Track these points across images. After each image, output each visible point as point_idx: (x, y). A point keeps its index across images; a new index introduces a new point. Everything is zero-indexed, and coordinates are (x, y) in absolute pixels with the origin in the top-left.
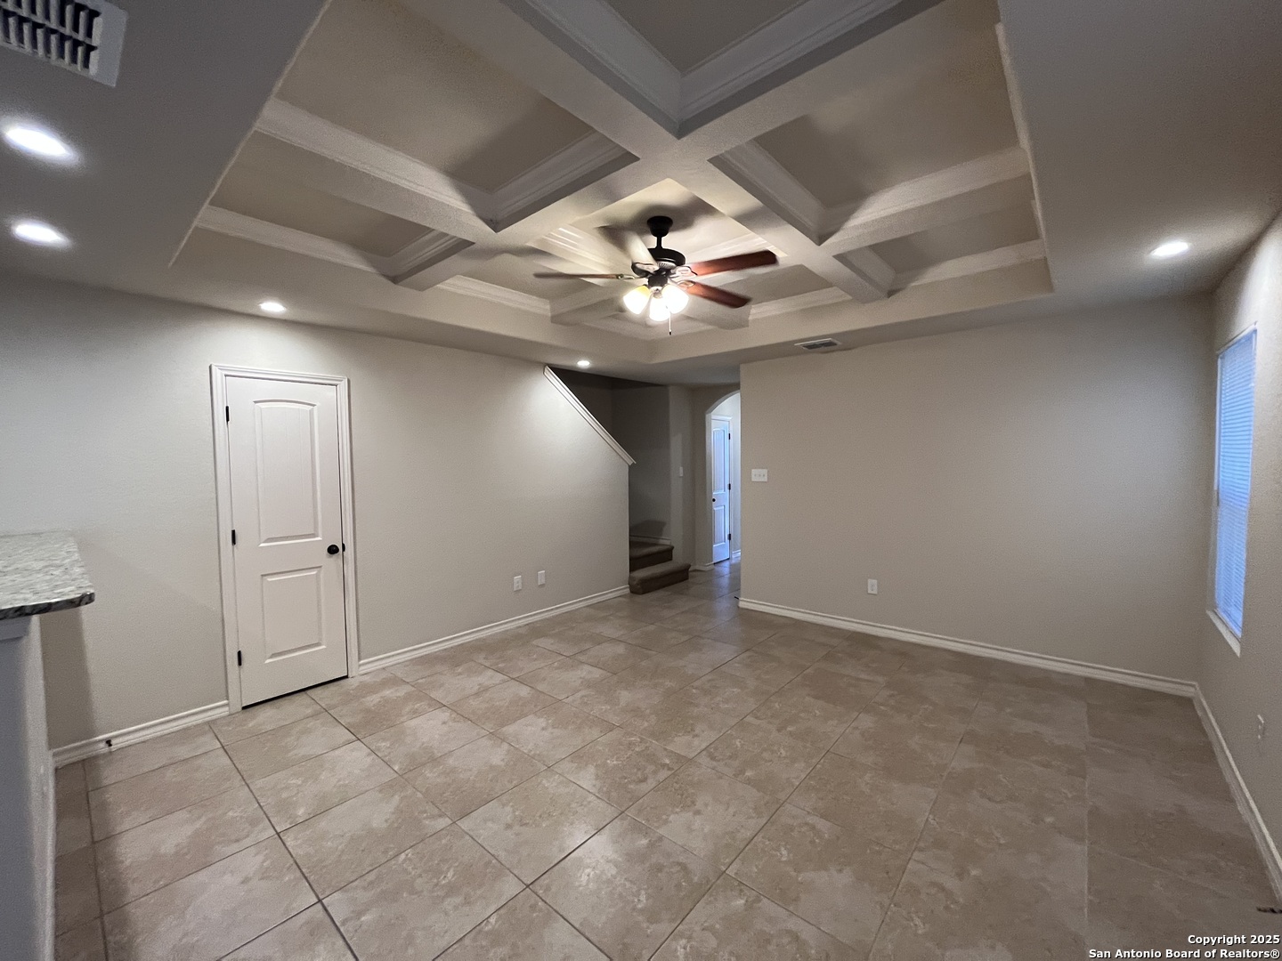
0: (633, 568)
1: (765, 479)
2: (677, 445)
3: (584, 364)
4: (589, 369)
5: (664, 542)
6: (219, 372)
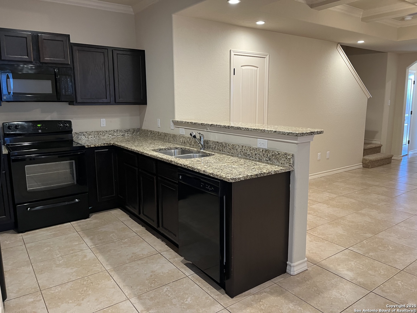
0: (364, 154)
3: (361, 42)
4: (363, 46)
5: (376, 142)
6: (232, 53)
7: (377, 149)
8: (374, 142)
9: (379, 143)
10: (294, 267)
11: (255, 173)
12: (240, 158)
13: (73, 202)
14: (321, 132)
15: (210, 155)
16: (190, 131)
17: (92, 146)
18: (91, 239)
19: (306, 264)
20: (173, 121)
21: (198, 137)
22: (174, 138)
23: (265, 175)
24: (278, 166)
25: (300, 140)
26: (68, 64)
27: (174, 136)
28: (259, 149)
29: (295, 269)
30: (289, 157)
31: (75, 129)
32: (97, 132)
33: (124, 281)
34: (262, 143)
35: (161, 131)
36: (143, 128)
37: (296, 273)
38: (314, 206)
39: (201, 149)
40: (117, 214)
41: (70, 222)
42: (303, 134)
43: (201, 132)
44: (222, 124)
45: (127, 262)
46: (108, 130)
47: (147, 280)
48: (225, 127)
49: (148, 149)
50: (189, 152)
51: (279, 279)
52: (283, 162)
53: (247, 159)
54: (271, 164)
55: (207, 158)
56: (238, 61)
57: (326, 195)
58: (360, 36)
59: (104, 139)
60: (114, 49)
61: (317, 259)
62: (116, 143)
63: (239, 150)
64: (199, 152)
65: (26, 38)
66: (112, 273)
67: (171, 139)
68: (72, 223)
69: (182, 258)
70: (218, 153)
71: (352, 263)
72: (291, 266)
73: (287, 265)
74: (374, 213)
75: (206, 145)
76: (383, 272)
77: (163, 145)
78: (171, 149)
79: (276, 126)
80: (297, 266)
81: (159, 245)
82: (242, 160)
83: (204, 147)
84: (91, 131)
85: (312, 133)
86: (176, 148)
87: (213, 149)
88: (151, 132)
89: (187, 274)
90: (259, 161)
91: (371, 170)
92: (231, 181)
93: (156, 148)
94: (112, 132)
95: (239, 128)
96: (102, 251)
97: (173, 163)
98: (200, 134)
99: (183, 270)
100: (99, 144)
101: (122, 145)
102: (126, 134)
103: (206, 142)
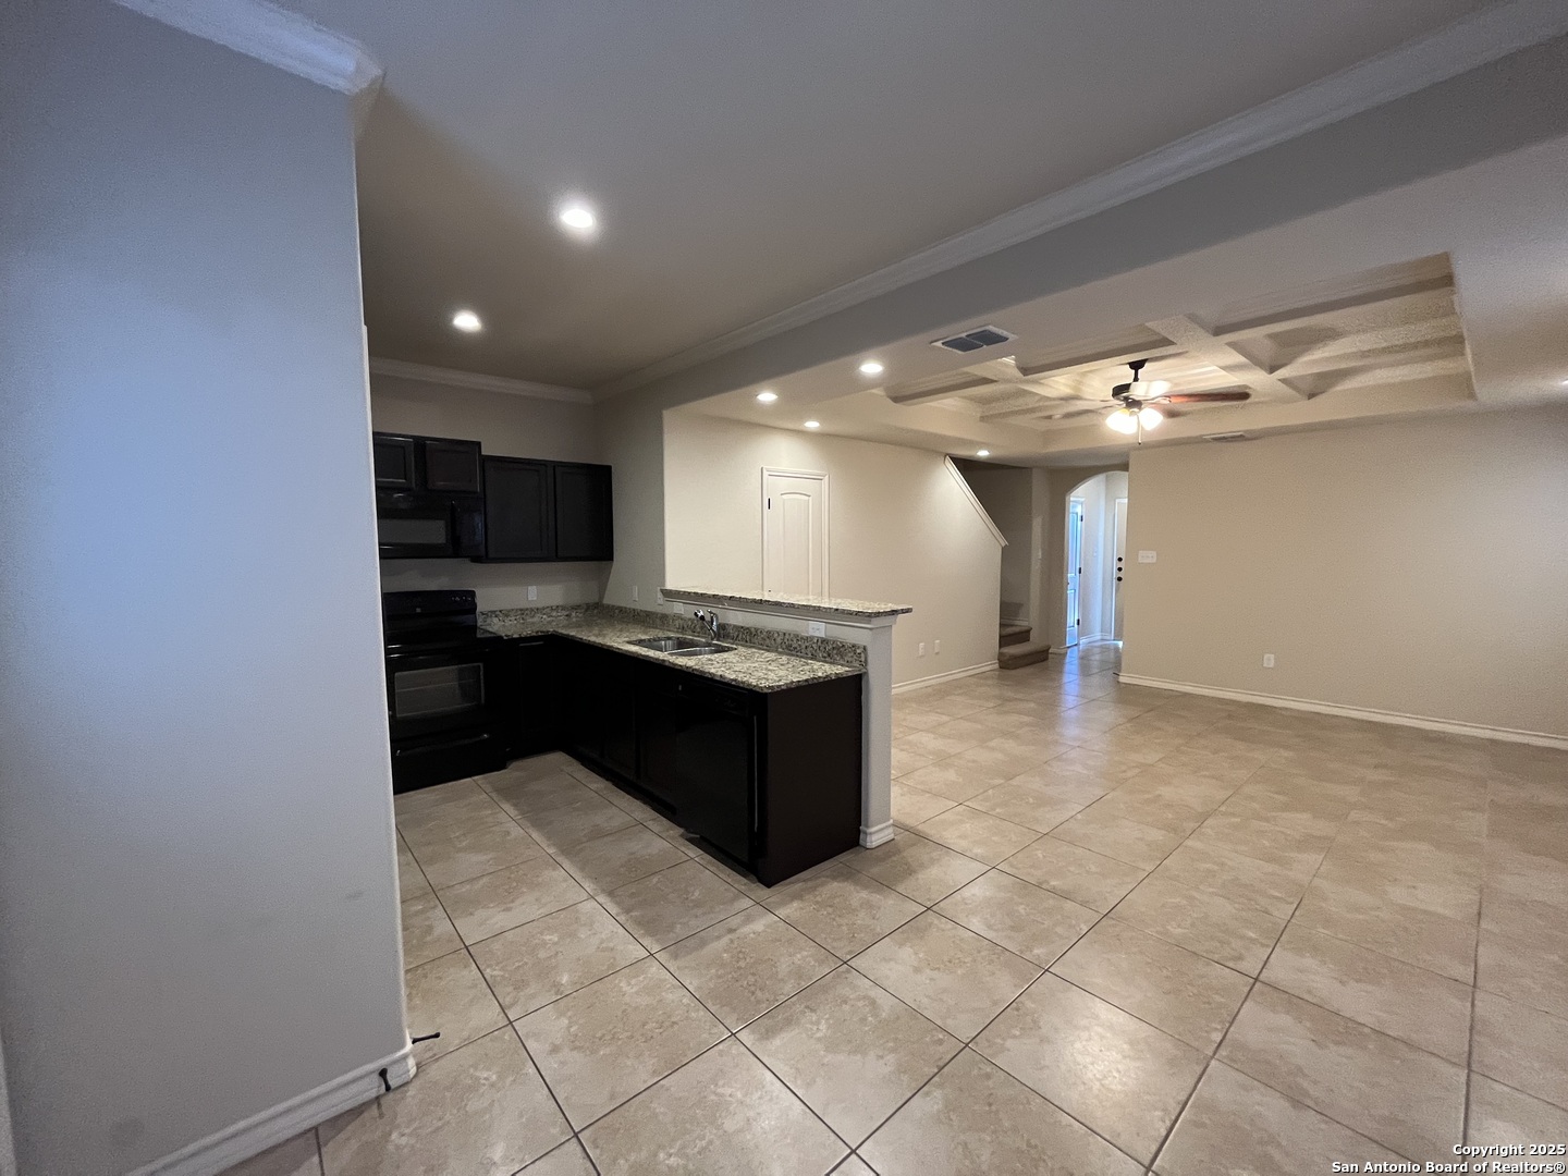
0: (1001, 645)
1: (1154, 560)
2: (1038, 526)
3: (983, 454)
4: (988, 458)
5: (1022, 623)
6: (766, 473)
7: (1023, 636)
8: (1017, 623)
9: (1025, 623)
10: (871, 834)
11: (805, 678)
12: (780, 653)
13: (477, 739)
14: (908, 611)
15: (729, 649)
16: (694, 609)
17: (515, 636)
18: (515, 805)
19: (891, 830)
20: (662, 591)
21: (708, 618)
22: (662, 620)
23: (821, 680)
24: (842, 665)
25: (876, 622)
26: (475, 493)
27: (664, 617)
28: (812, 638)
29: (874, 838)
30: (858, 651)
31: (482, 605)
32: (521, 610)
33: (582, 869)
34: (817, 629)
35: (638, 607)
36: (606, 601)
37: (874, 844)
38: (910, 738)
39: (712, 639)
40: (557, 759)
41: (470, 776)
42: (878, 614)
43: (714, 610)
44: (750, 596)
45: (585, 839)
46: (540, 606)
47: (622, 866)
48: (754, 601)
49: (619, 640)
50: (692, 644)
51: (845, 857)
52: (850, 659)
53: (793, 655)
54: (831, 663)
55: (725, 655)
56: (776, 487)
57: (933, 718)
58: (982, 445)
59: (533, 623)
60: (555, 465)
61: (910, 822)
62: (560, 631)
63: (779, 641)
64: (709, 645)
65: (403, 447)
66: (559, 859)
67: (658, 621)
68: (476, 778)
69: (682, 831)
70: (743, 646)
71: (968, 825)
72: (866, 833)
73: (859, 832)
74: (1011, 745)
75: (723, 632)
76: (1014, 839)
77: (646, 634)
78: (660, 639)
79: (839, 601)
80: (877, 832)
81: (639, 811)
82: (784, 658)
83: (718, 636)
84: (509, 607)
85: (894, 612)
86: (669, 638)
87: (735, 639)
88: (621, 610)
89: (692, 855)
90: (812, 659)
91: (1013, 672)
92: (765, 691)
93: (634, 638)
94: (548, 610)
95: (777, 604)
96: (538, 824)
97: (667, 664)
98: (711, 612)
99: (683, 849)
100: (527, 632)
101: (572, 634)
102: (574, 614)
103: (722, 627)
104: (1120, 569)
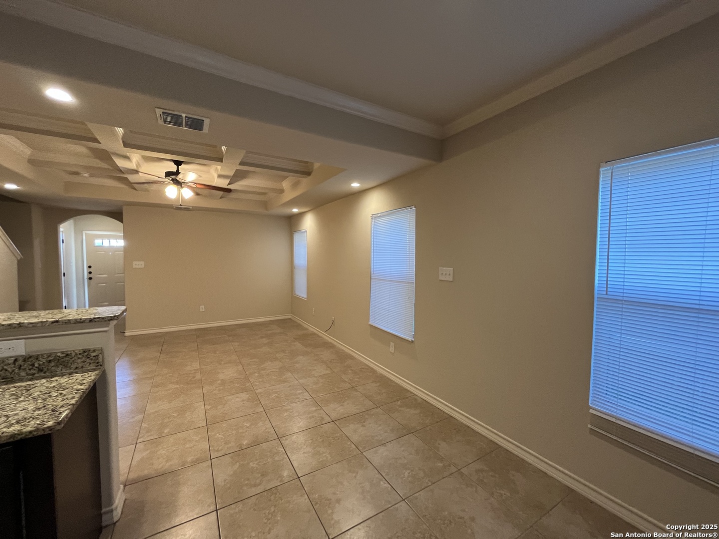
3: (11, 187)
28: (4, 360)
30: (93, 354)
34: (10, 349)
52: (79, 366)
54: (53, 376)
73: (101, 516)
104: (90, 273)
